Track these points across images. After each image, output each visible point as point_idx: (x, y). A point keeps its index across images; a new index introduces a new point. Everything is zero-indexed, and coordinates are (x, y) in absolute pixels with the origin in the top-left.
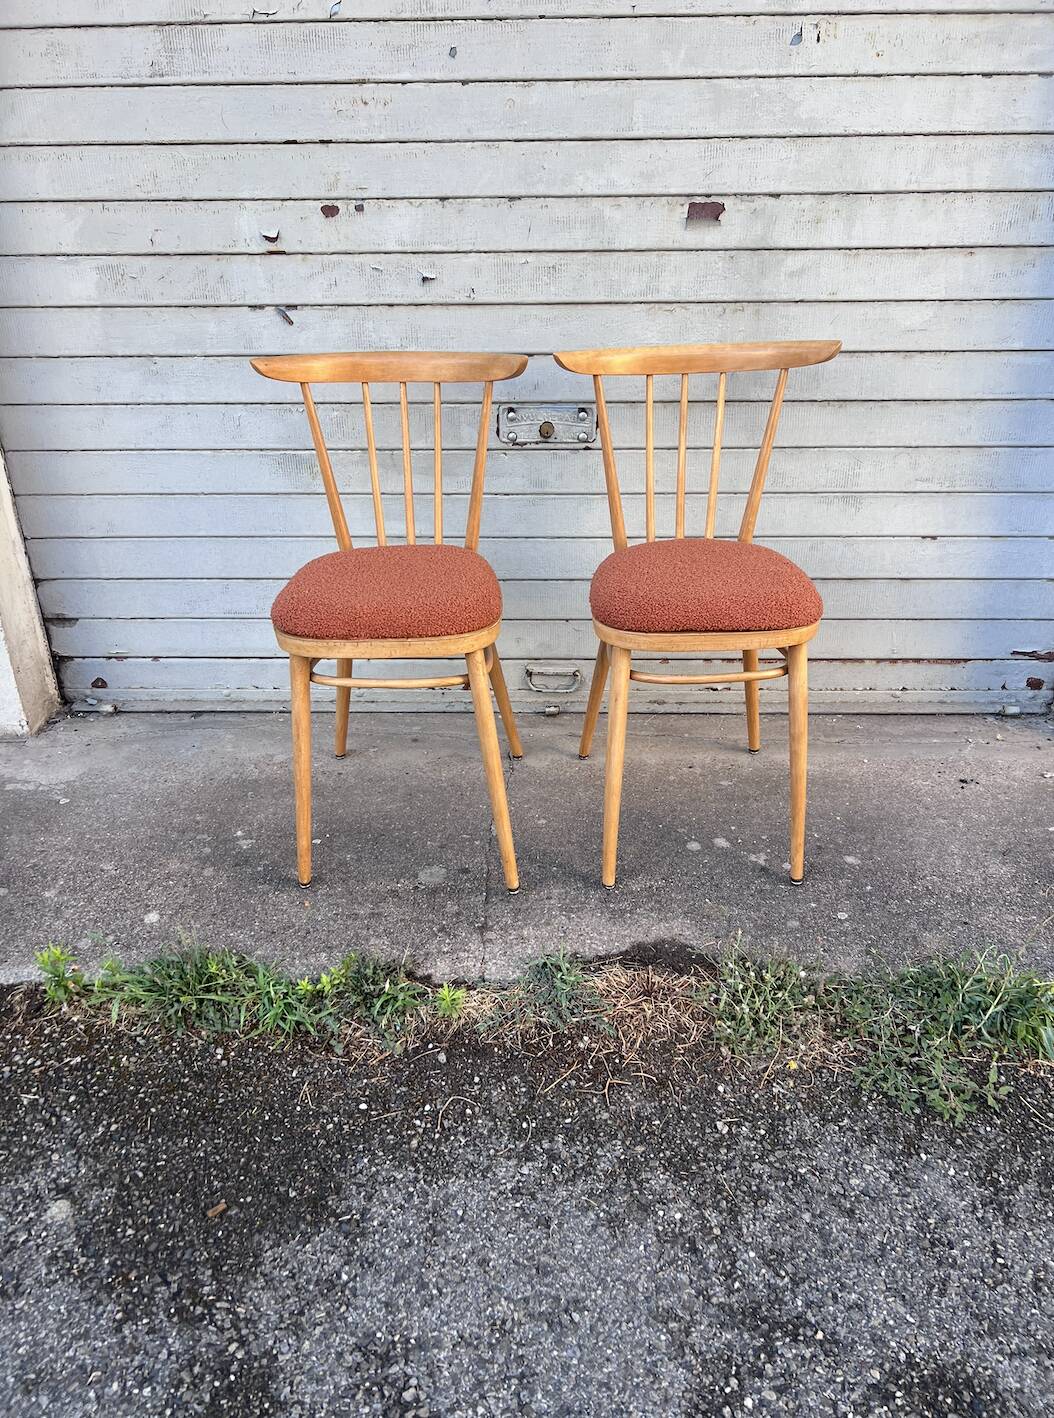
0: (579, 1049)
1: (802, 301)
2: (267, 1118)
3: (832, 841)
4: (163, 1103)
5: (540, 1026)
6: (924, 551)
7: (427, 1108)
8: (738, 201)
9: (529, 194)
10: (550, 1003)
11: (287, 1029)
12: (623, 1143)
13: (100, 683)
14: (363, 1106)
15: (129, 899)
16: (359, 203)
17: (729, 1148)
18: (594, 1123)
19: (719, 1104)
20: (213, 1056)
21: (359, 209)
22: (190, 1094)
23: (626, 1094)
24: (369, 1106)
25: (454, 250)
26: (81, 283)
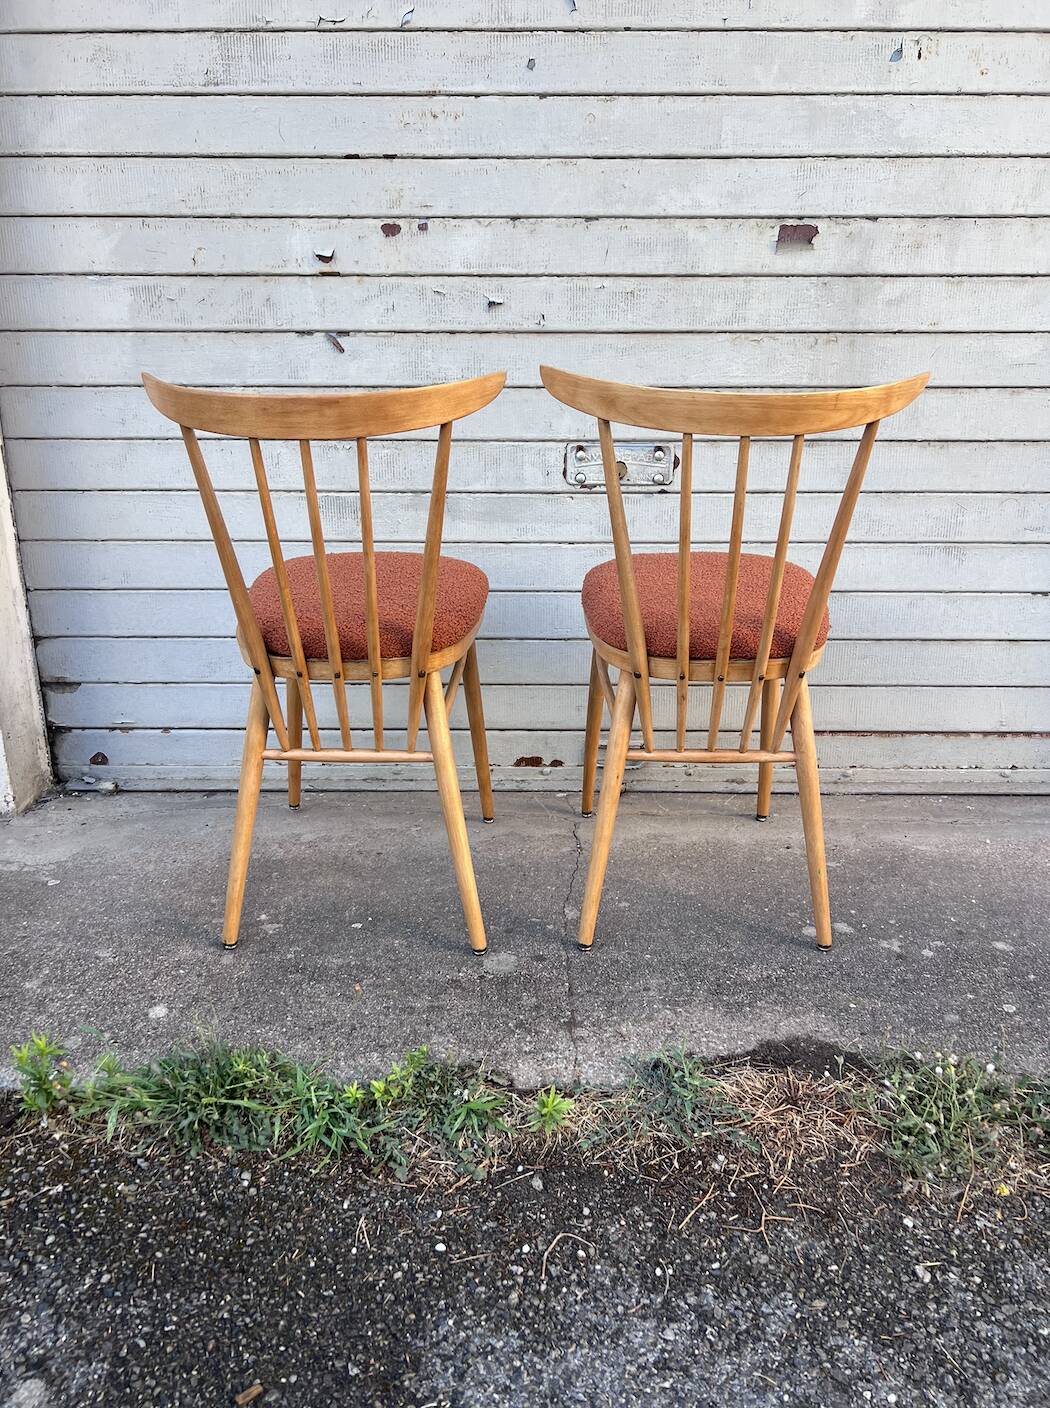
0: (713, 1171)
1: (899, 332)
2: (312, 1264)
3: (973, 926)
4: (172, 1245)
5: (657, 1141)
6: (1034, 608)
7: (526, 1249)
8: (832, 223)
9: (608, 214)
10: (668, 1114)
11: (333, 1147)
12: (795, 1296)
13: (100, 759)
14: (441, 1247)
15: (129, 991)
16: (423, 221)
17: (937, 1301)
18: (750, 1268)
19: (911, 1243)
20: (238, 1182)
21: (423, 228)
22: (208, 1233)
23: (786, 1230)
24: (448, 1246)
25: (524, 273)
26: (114, 305)
